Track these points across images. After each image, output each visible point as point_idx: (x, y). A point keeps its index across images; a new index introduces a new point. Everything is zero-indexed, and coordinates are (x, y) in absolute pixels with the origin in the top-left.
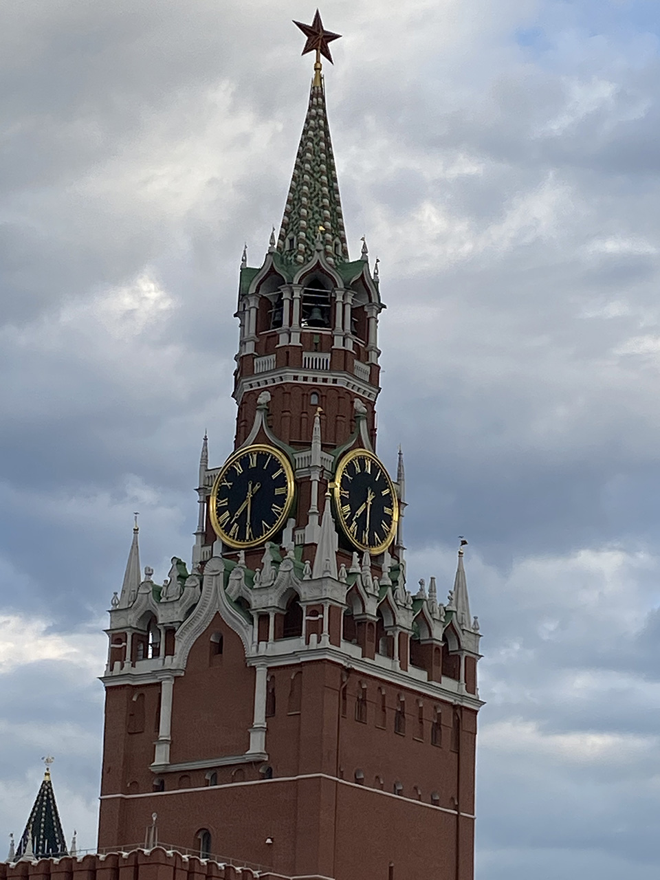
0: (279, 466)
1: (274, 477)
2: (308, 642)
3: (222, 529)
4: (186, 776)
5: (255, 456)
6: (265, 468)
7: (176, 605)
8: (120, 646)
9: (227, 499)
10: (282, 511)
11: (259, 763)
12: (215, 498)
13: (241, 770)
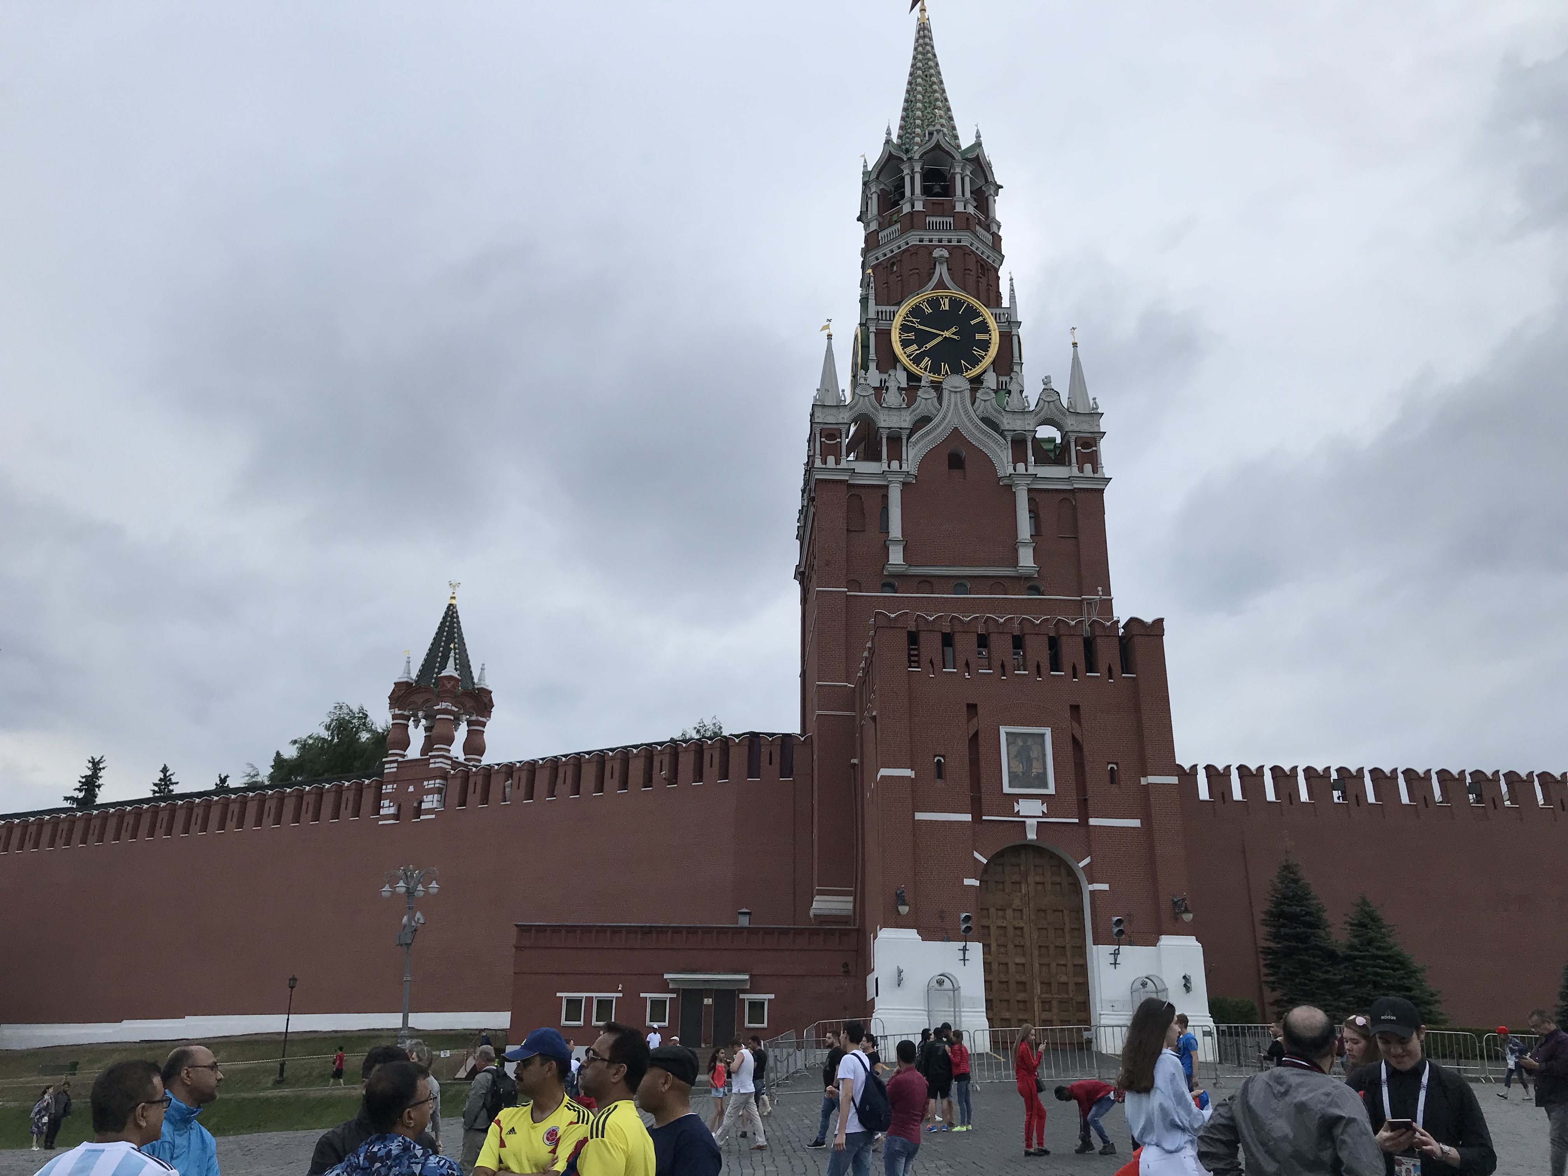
0: (978, 315)
1: (972, 323)
2: (1081, 470)
3: (910, 359)
4: (928, 582)
5: (947, 301)
6: (960, 313)
7: (903, 413)
8: (835, 442)
9: (913, 333)
10: (986, 355)
11: (1028, 578)
12: (898, 330)
13: (998, 583)
